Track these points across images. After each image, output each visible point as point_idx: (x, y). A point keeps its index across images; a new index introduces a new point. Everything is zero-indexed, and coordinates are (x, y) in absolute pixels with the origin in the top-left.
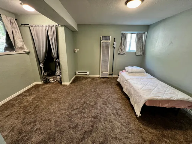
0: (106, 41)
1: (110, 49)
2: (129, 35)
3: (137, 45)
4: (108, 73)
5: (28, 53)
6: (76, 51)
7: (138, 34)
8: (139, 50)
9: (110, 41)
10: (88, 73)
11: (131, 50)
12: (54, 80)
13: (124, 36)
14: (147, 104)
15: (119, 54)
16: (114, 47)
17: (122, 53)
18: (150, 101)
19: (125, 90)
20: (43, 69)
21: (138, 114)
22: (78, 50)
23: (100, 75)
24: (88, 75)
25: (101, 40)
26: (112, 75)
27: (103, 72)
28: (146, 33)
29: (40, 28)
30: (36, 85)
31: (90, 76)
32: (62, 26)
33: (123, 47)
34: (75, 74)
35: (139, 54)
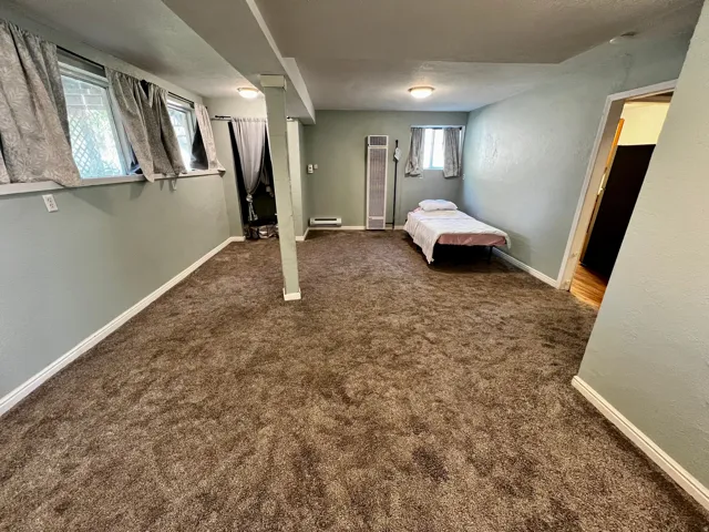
0: (378, 147)
1: (389, 165)
2: (428, 133)
3: (446, 154)
4: (384, 218)
5: (222, 173)
6: (311, 170)
7: (447, 130)
8: (451, 166)
9: (386, 147)
10: (339, 221)
11: (434, 165)
12: (267, 235)
13: (417, 134)
14: (441, 242)
15: (408, 175)
16: (396, 161)
17: (413, 173)
18: (446, 236)
19: (416, 241)
20: (251, 207)
21: (430, 259)
22: (316, 166)
23: (365, 225)
24: (339, 226)
25: (367, 145)
26: (393, 224)
27: (374, 218)
28: (464, 128)
29: (253, 123)
30: (233, 244)
31: (343, 228)
32: (294, 119)
33: (416, 159)
34: (309, 225)
35: (451, 174)
